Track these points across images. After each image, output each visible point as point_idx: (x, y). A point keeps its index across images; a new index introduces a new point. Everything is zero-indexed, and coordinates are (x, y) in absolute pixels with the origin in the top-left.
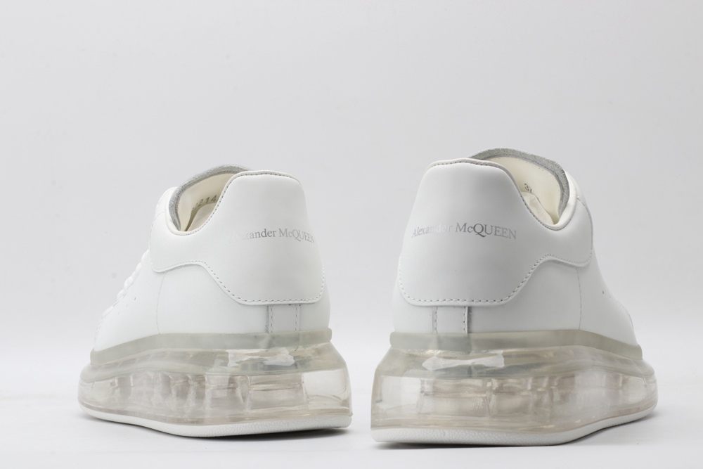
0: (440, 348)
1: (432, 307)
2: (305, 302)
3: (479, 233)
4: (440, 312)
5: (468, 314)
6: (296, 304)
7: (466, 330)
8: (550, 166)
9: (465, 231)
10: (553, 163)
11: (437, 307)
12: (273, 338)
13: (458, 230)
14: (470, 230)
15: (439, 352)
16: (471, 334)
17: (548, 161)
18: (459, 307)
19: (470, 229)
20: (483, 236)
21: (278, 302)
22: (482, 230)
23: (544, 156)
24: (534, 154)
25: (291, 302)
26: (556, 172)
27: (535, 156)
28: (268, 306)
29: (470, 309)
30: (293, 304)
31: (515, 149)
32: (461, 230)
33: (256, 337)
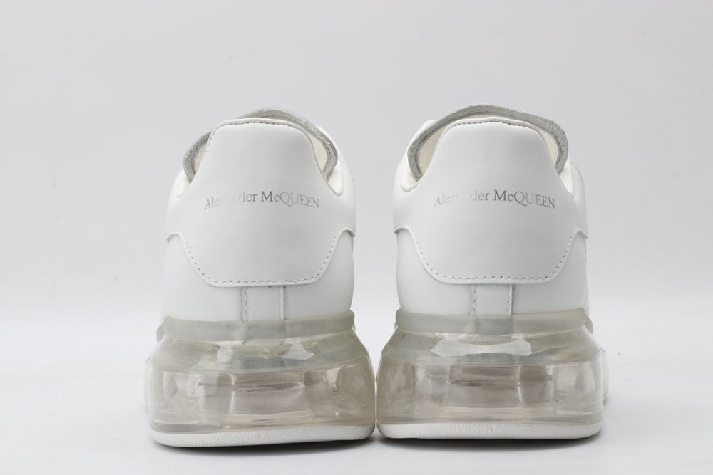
0: (477, 332)
1: (470, 285)
2: (291, 283)
3: (520, 202)
4: (479, 291)
5: (513, 293)
6: (278, 287)
7: (510, 311)
8: (548, 126)
9: (505, 199)
10: (552, 123)
11: (476, 285)
12: (250, 327)
13: (497, 198)
14: (511, 198)
15: (476, 335)
16: (514, 316)
17: (546, 121)
18: (502, 285)
19: (510, 196)
20: (525, 206)
21: (254, 284)
22: (523, 200)
23: (540, 115)
24: (527, 112)
25: (270, 284)
26: (555, 132)
27: (528, 115)
28: (241, 288)
29: (514, 287)
30: (274, 286)
31: (501, 106)
32: (500, 198)
33: (228, 326)
